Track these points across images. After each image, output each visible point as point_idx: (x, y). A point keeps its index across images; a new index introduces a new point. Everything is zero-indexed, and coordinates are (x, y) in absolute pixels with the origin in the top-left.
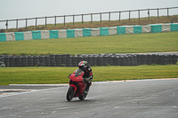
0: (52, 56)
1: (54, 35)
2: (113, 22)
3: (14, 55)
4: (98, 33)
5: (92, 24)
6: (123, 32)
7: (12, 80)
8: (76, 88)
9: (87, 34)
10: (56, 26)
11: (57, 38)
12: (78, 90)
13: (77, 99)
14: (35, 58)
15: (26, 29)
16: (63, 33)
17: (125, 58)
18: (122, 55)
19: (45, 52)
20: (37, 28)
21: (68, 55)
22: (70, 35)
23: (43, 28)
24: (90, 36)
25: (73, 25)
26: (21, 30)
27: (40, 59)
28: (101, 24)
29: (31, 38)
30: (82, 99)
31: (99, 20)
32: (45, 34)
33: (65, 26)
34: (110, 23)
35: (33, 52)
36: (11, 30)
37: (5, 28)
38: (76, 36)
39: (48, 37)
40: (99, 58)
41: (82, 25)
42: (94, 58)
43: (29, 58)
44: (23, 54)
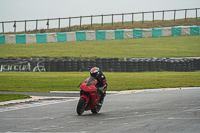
1: (101, 36)
2: (167, 22)
3: (56, 58)
4: (150, 34)
5: (144, 24)
6: (179, 33)
7: (53, 87)
8: (88, 99)
9: (138, 35)
10: (103, 26)
11: (104, 39)
12: (90, 102)
13: (90, 112)
14: (79, 62)
15: (70, 29)
16: (110, 34)
17: (180, 62)
18: (177, 59)
19: (90, 56)
20: (82, 28)
21: (116, 59)
22: (119, 36)
23: (89, 28)
24: (141, 37)
25: (123, 25)
26: (63, 30)
27: (85, 62)
28: (153, 24)
29: (75, 39)
30: (95, 112)
31: (151, 19)
32: (91, 35)
33: (113, 26)
34: (164, 23)
36: (53, 30)
37: (46, 27)
38: (125, 37)
39: (94, 38)
40: (151, 63)
41: (132, 25)
42: (145, 62)
43: (72, 62)
44: (66, 58)
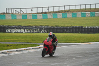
0: (73, 27)
1: (74, 16)
3: (52, 26)
5: (96, 10)
8: (47, 49)
10: (75, 11)
11: (76, 17)
14: (64, 28)
15: (59, 12)
16: (79, 14)
19: (69, 25)
20: (65, 11)
21: (82, 27)
22: (83, 16)
23: (68, 11)
24: (94, 16)
25: (85, 10)
26: (56, 12)
27: (67, 28)
29: (61, 17)
32: (69, 15)
33: (80, 10)
35: (63, 25)
36: (51, 12)
37: (47, 11)
38: (86, 16)
39: (71, 16)
41: (90, 10)
42: (96, 28)
43: (60, 28)
44: (57, 26)
